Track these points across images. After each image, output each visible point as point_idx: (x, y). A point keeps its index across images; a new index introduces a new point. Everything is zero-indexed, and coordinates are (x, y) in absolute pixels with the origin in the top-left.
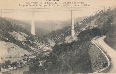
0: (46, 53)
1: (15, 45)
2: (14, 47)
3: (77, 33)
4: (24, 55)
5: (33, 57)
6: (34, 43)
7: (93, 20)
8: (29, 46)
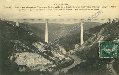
0: (63, 62)
1: (40, 56)
2: (39, 57)
3: (86, 42)
4: (47, 64)
5: (55, 66)
6: (52, 53)
7: (100, 31)
8: (49, 55)
